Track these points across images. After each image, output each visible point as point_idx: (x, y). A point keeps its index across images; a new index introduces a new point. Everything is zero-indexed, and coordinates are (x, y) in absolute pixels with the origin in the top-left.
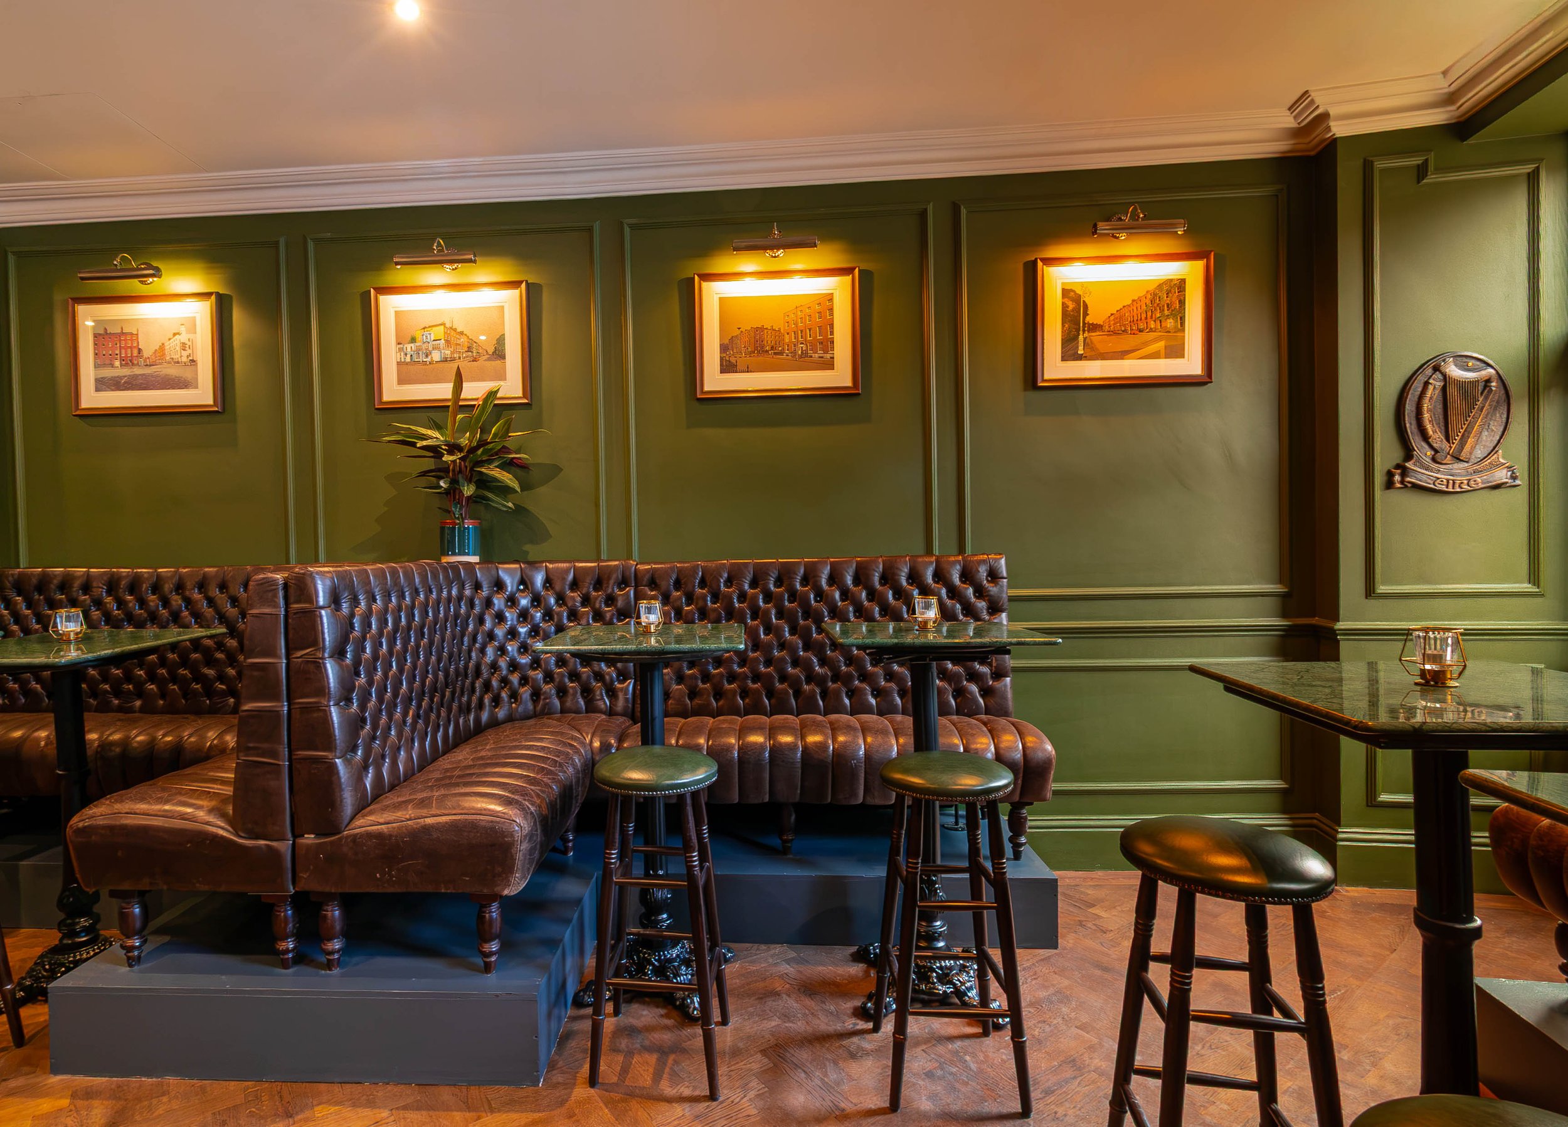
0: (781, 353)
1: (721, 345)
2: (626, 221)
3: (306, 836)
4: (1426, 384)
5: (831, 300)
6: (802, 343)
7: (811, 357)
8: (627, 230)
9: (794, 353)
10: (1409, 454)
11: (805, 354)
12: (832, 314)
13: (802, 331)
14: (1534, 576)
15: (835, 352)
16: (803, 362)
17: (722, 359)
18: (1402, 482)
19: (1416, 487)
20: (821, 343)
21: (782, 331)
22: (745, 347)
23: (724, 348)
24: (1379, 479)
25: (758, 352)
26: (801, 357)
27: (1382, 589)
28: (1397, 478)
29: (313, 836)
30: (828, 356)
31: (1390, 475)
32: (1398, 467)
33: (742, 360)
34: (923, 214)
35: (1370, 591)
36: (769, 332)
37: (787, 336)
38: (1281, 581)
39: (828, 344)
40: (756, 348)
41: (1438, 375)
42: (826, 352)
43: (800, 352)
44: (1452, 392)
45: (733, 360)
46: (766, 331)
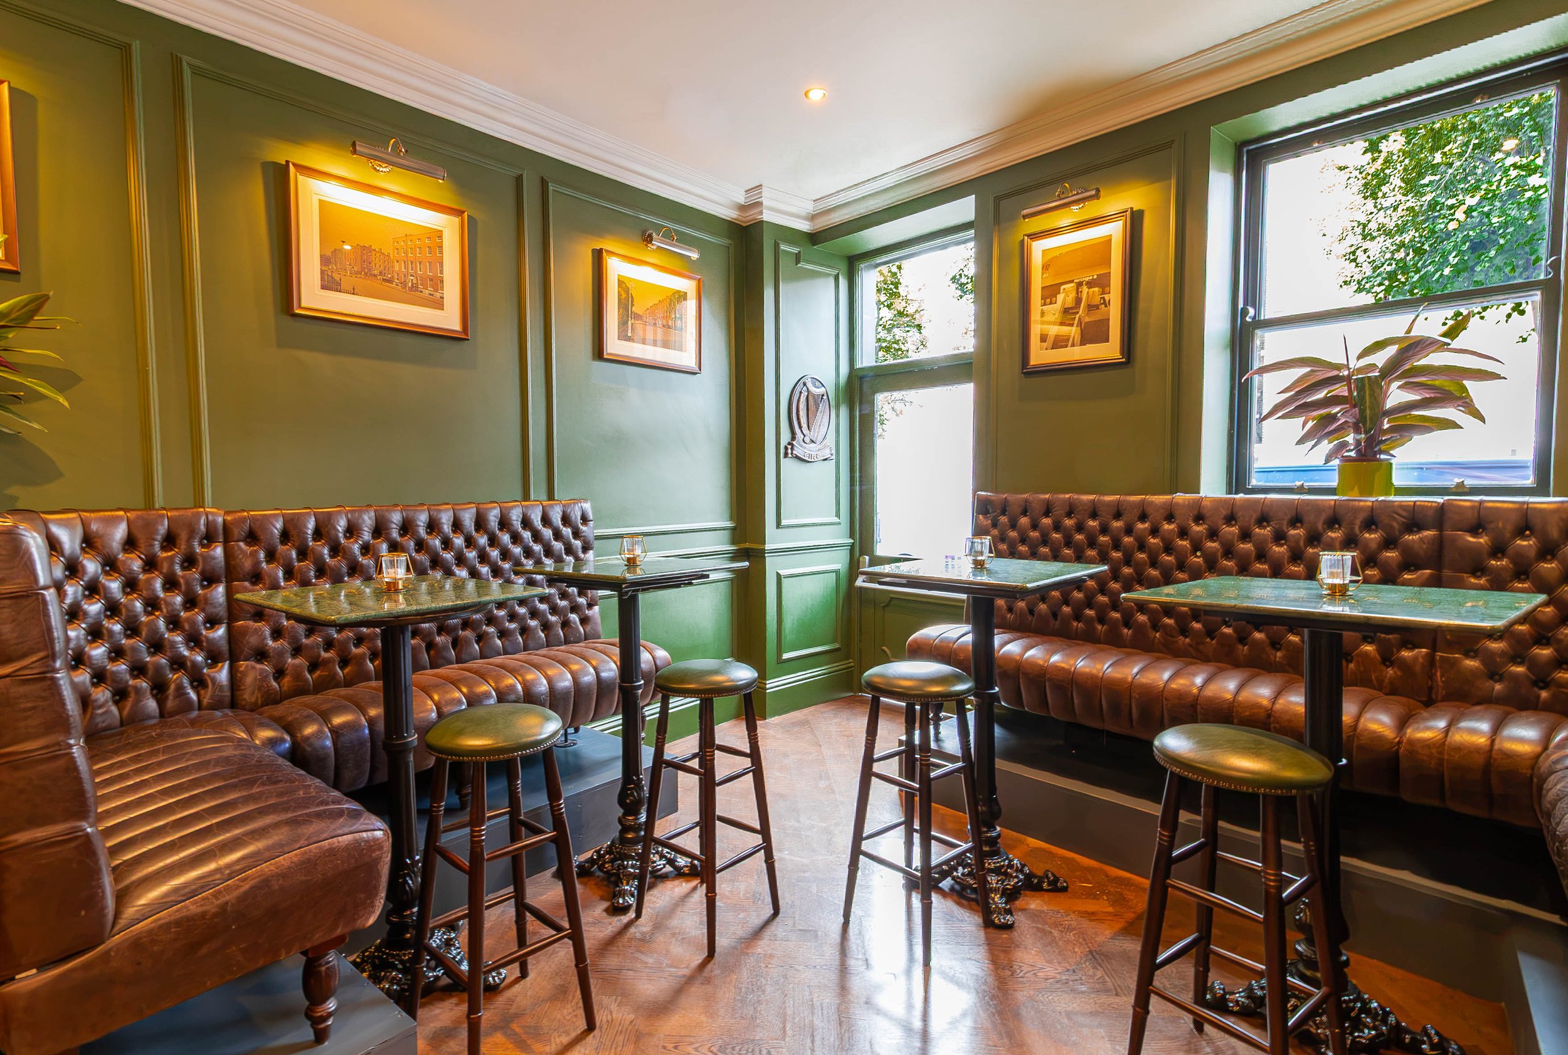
0: (390, 281)
1: (321, 256)
2: (186, 59)
3: (17, 977)
4: (801, 392)
5: (440, 237)
6: (412, 276)
7: (421, 292)
8: (187, 72)
9: (404, 284)
10: (793, 438)
11: (414, 288)
12: (441, 252)
13: (412, 262)
14: (838, 515)
15: (445, 292)
16: (412, 293)
17: (322, 272)
18: (792, 454)
19: (797, 457)
20: (431, 280)
21: (391, 256)
22: (350, 265)
23: (325, 260)
24: (782, 451)
25: (366, 274)
26: (411, 289)
27: (784, 522)
28: (789, 451)
29: (34, 971)
30: (438, 295)
31: (786, 448)
32: (789, 444)
33: (347, 282)
34: (519, 180)
35: (779, 525)
36: (378, 255)
37: (396, 265)
38: (731, 519)
39: (437, 283)
40: (363, 269)
41: (805, 388)
42: (436, 290)
43: (410, 284)
44: (810, 398)
45: (336, 277)
46: (374, 253)
